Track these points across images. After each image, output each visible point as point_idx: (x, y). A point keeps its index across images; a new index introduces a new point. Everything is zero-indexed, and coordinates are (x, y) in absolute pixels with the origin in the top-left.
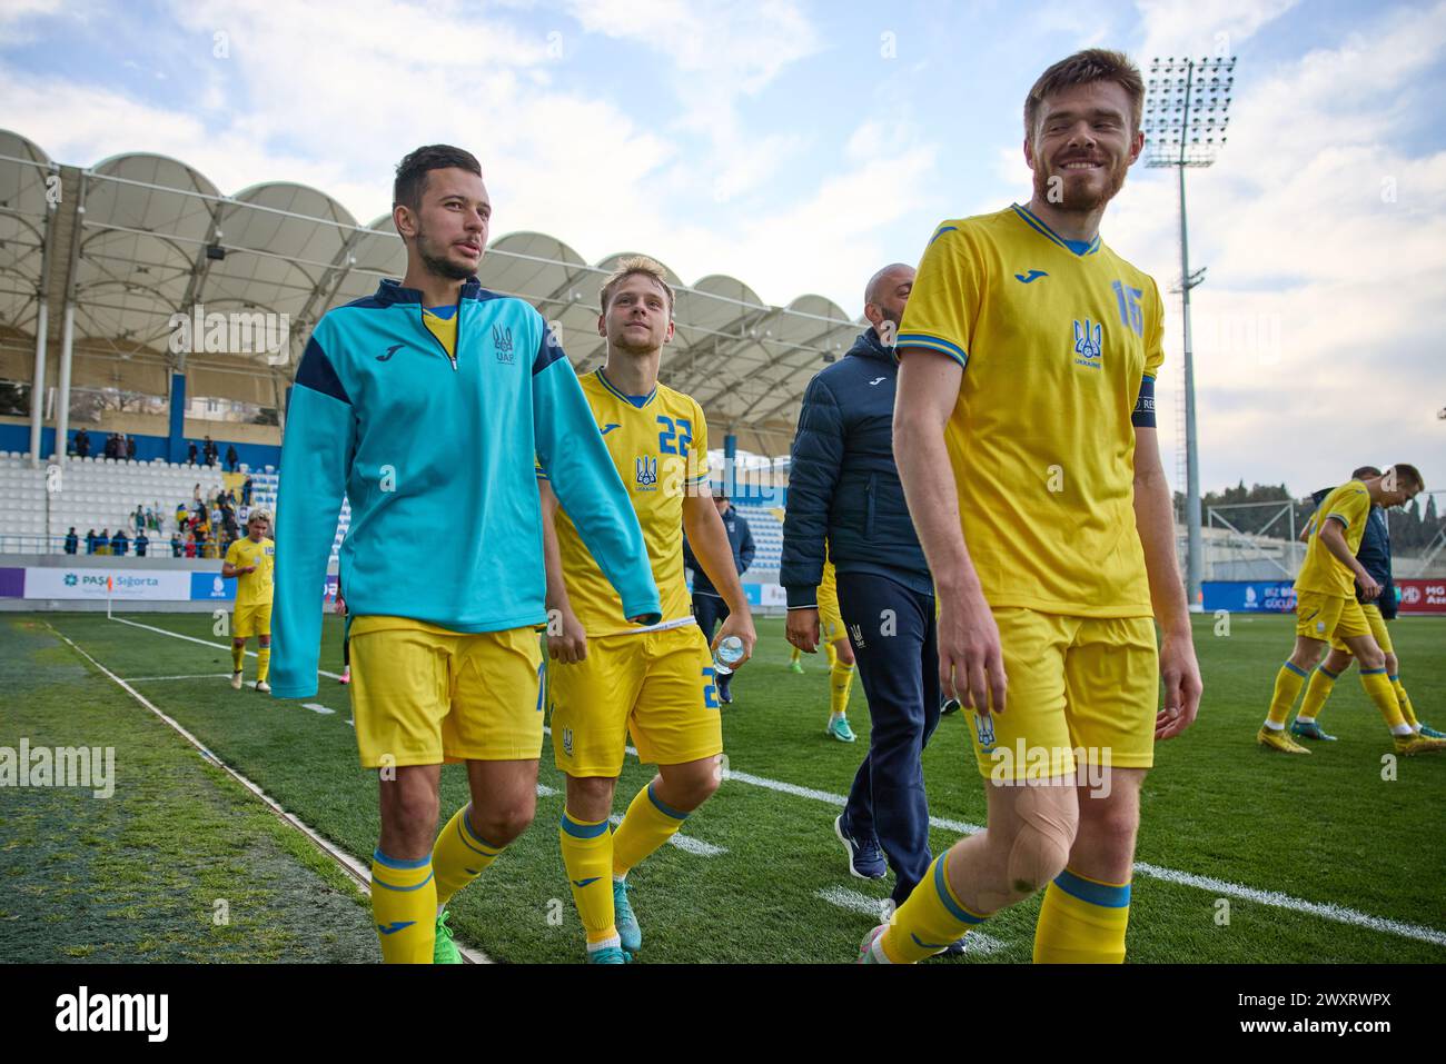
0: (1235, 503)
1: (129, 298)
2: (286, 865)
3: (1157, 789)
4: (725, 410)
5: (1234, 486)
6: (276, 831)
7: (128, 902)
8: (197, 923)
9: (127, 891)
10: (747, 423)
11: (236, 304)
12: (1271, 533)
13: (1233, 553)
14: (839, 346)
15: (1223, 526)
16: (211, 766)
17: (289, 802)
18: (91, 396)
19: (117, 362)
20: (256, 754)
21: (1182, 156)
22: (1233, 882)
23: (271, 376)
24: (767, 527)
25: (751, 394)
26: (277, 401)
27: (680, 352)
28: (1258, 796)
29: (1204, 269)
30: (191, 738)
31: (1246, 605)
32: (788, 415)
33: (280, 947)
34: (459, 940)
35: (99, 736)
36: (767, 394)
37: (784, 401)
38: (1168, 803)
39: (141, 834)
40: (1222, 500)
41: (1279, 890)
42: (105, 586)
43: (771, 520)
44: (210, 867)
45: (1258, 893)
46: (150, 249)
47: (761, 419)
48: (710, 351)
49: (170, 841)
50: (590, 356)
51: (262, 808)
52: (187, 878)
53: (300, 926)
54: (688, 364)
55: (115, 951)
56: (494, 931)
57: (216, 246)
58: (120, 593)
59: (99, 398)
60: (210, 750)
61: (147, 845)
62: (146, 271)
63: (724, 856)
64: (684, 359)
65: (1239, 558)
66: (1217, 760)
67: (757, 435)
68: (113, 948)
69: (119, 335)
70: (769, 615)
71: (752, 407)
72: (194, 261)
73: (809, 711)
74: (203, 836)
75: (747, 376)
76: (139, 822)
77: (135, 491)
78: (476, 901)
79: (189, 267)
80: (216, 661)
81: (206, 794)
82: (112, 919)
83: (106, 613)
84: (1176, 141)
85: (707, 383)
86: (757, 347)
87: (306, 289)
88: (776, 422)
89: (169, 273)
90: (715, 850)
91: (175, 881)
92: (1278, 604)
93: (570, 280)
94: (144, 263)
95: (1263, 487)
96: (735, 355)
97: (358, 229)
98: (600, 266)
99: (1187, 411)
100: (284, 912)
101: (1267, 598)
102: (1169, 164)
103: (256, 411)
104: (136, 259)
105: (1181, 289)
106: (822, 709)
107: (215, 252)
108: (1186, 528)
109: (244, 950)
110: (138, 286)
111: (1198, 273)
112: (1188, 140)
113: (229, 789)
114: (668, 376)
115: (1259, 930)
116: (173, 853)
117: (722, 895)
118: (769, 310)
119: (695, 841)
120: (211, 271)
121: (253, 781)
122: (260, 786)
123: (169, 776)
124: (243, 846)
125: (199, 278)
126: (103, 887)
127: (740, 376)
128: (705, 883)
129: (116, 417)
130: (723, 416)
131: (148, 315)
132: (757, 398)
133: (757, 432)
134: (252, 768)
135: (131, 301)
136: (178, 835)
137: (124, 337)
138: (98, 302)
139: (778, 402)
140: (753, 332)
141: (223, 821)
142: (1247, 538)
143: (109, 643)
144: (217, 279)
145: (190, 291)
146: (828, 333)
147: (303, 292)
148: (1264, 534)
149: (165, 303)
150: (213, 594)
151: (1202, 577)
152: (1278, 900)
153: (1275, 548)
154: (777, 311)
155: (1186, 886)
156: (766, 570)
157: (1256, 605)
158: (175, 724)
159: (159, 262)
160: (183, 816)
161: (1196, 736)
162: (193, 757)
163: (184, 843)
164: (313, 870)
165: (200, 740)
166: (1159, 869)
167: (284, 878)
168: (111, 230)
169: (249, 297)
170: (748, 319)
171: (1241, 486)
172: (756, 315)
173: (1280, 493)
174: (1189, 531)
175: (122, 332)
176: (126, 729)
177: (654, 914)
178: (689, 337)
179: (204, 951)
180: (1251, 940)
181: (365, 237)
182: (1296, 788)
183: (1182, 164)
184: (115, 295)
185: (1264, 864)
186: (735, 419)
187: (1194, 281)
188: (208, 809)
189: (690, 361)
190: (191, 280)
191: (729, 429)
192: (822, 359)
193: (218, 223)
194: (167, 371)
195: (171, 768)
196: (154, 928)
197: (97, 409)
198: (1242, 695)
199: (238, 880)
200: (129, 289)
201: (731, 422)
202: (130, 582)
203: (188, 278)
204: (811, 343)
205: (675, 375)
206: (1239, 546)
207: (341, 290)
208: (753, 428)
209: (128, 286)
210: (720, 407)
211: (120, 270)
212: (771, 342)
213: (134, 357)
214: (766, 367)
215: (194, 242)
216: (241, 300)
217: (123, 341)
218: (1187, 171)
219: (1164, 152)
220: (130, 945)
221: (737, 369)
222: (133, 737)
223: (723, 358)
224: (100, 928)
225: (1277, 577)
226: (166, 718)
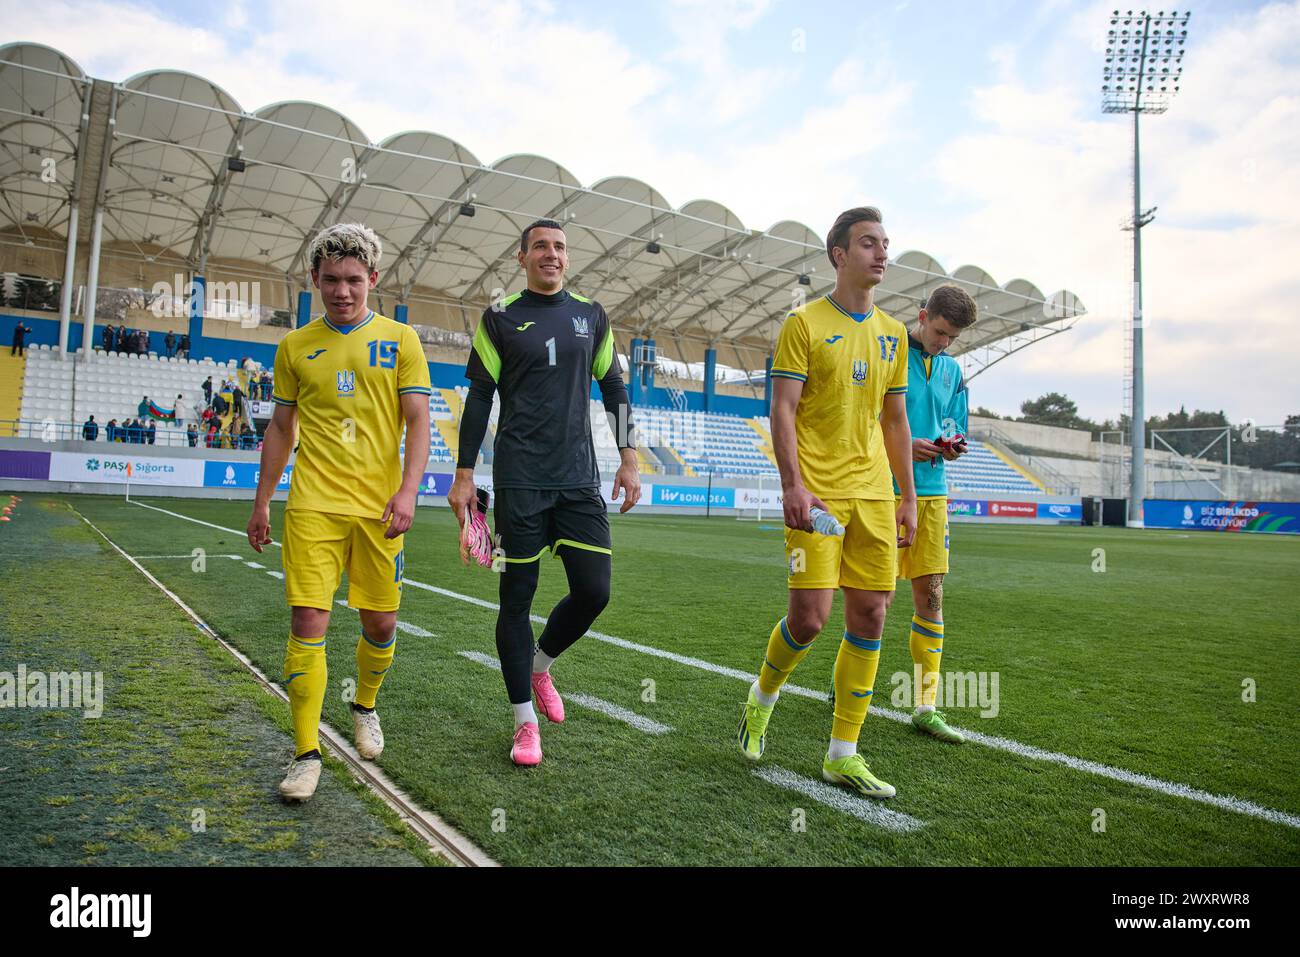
0: (1176, 427)
1: (155, 204)
2: (263, 729)
3: (1081, 687)
4: (707, 326)
5: (1176, 412)
6: (258, 698)
7: (111, 758)
8: (174, 779)
9: (111, 748)
10: (726, 339)
11: (254, 213)
12: (1209, 457)
13: (1173, 474)
14: (814, 270)
15: (1166, 449)
16: (205, 637)
17: (273, 672)
18: (117, 294)
19: (142, 263)
20: (247, 629)
21: (1137, 103)
22: (1142, 774)
23: (285, 281)
24: (742, 436)
25: (732, 311)
26: (291, 305)
27: (666, 271)
28: (1175, 696)
29: (1155, 209)
30: (190, 611)
31: (1184, 522)
32: (765, 332)
33: (247, 804)
34: (416, 803)
35: (104, 607)
36: (746, 312)
37: (762, 319)
38: (1090, 699)
39: (132, 697)
40: (1165, 424)
41: (1184, 782)
42: (125, 472)
43: (746, 430)
44: (192, 729)
45: (1164, 784)
46: (176, 160)
47: (739, 335)
48: (694, 270)
49: (158, 704)
50: (582, 272)
51: (248, 677)
52: (169, 738)
53: (269, 784)
54: (673, 282)
55: (93, 802)
56: (451, 795)
57: (237, 158)
58: (138, 478)
59: (125, 297)
60: (207, 623)
61: (136, 707)
62: (171, 180)
63: (671, 734)
64: (670, 277)
65: (1179, 478)
66: (1140, 662)
67: (735, 349)
68: (91, 799)
69: (144, 238)
70: (741, 517)
71: (731, 324)
72: (217, 174)
73: (767, 605)
74: (189, 701)
75: (726, 295)
76: (131, 685)
77: (155, 384)
78: (437, 768)
79: (212, 178)
80: (221, 543)
81: (198, 662)
82: (94, 773)
83: (125, 496)
84: (1132, 89)
85: (690, 301)
86: (738, 268)
87: (320, 201)
88: (754, 339)
89: (192, 183)
90: (665, 729)
91: (158, 740)
92: (1213, 523)
93: (566, 201)
94: (169, 173)
95: (1203, 413)
96: (718, 275)
97: (370, 146)
98: (594, 189)
99: (1134, 341)
100: (257, 771)
101: (1204, 516)
102: (1124, 110)
103: (271, 313)
104: (162, 169)
105: (1133, 226)
106: (780, 604)
107: (236, 165)
108: (1131, 448)
109: (215, 805)
110: (163, 194)
111: (1149, 213)
112: (1144, 89)
113: (219, 659)
114: (655, 292)
115: (1160, 817)
116: (160, 716)
117: (666, 770)
118: (750, 233)
119: (647, 720)
120: (232, 181)
121: (243, 653)
122: (248, 657)
123: (165, 645)
124: (226, 711)
125: (221, 188)
126: (90, 743)
127: (722, 295)
128: (652, 759)
129: (140, 315)
130: (704, 331)
131: (173, 221)
132: (736, 315)
133: (737, 347)
134: (243, 640)
135: (157, 208)
136: (166, 699)
137: (150, 241)
138: (125, 208)
139: (756, 320)
140: (734, 254)
141: (209, 688)
142: (1187, 460)
143: (124, 524)
144: (237, 190)
145: (211, 200)
146: (804, 257)
147: (317, 204)
148: (1202, 457)
149: (189, 211)
150: (225, 482)
151: (1144, 495)
152: (1181, 791)
153: (1212, 471)
154: (756, 236)
155: (1099, 776)
156: (740, 476)
157: (1193, 523)
158: (176, 599)
159: (183, 173)
160: (173, 683)
161: (1124, 639)
162: (189, 629)
163: (171, 706)
164: (289, 734)
165: (198, 614)
166: (1074, 760)
167: (259, 740)
168: (140, 141)
169: (268, 207)
170: (730, 242)
171: (1182, 412)
172: (737, 239)
173: (1219, 419)
174: (1133, 452)
175: (148, 236)
176: (129, 602)
177: (601, 786)
178: (675, 257)
179: (178, 805)
180: (1152, 827)
181: (375, 155)
182: (1212, 690)
183: (1137, 110)
184: (141, 200)
185: (1173, 757)
186: (715, 334)
187: (1145, 219)
188: (197, 676)
189: (676, 279)
190: (213, 189)
191: (709, 343)
192: (798, 281)
193: (239, 138)
194: (189, 273)
195: (167, 638)
196: (133, 783)
197: (122, 307)
198: (1171, 604)
199: (217, 740)
200: (155, 196)
201: (712, 337)
202: (148, 469)
203: (211, 187)
204: (788, 266)
205: (661, 292)
206: (1179, 468)
207: (352, 203)
208: (732, 344)
209: (155, 194)
210: (701, 323)
211: (147, 178)
212: (750, 264)
213: (158, 260)
214: (745, 287)
215: (217, 155)
216: (259, 210)
217: (148, 245)
218: (1141, 116)
219: (1120, 99)
220: (108, 797)
221: (719, 288)
222: (136, 609)
223: (706, 277)
224: (83, 780)
225: (1214, 498)
226: (170, 593)
